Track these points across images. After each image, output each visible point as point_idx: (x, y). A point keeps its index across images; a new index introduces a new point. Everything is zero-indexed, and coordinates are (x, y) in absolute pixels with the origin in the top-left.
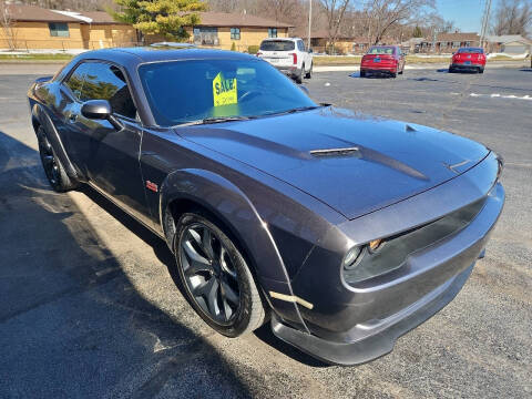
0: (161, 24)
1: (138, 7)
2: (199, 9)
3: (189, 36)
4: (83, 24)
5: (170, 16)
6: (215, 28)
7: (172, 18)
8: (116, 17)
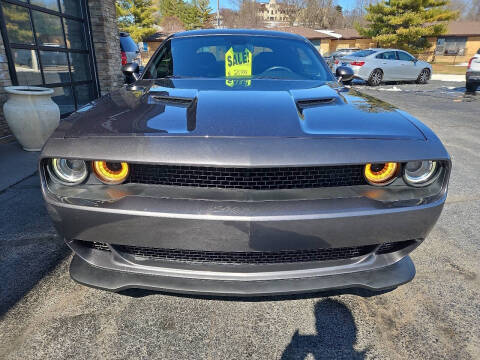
0: (400, 35)
1: (382, 21)
2: (447, 19)
3: (431, 46)
4: (334, 39)
5: (411, 28)
6: (463, 38)
7: (413, 29)
8: (361, 31)
